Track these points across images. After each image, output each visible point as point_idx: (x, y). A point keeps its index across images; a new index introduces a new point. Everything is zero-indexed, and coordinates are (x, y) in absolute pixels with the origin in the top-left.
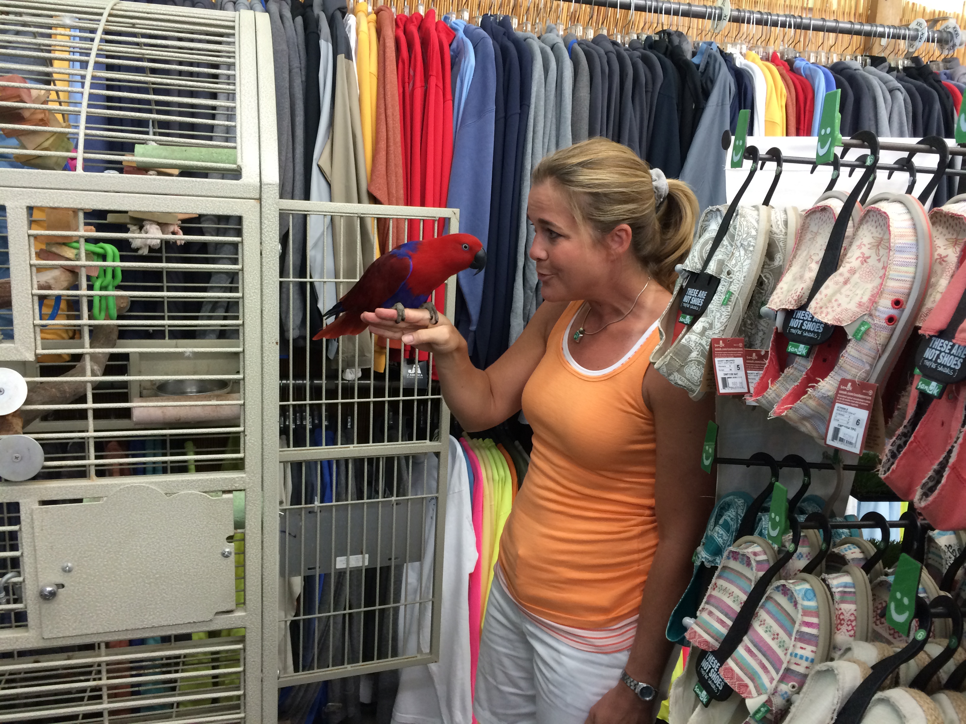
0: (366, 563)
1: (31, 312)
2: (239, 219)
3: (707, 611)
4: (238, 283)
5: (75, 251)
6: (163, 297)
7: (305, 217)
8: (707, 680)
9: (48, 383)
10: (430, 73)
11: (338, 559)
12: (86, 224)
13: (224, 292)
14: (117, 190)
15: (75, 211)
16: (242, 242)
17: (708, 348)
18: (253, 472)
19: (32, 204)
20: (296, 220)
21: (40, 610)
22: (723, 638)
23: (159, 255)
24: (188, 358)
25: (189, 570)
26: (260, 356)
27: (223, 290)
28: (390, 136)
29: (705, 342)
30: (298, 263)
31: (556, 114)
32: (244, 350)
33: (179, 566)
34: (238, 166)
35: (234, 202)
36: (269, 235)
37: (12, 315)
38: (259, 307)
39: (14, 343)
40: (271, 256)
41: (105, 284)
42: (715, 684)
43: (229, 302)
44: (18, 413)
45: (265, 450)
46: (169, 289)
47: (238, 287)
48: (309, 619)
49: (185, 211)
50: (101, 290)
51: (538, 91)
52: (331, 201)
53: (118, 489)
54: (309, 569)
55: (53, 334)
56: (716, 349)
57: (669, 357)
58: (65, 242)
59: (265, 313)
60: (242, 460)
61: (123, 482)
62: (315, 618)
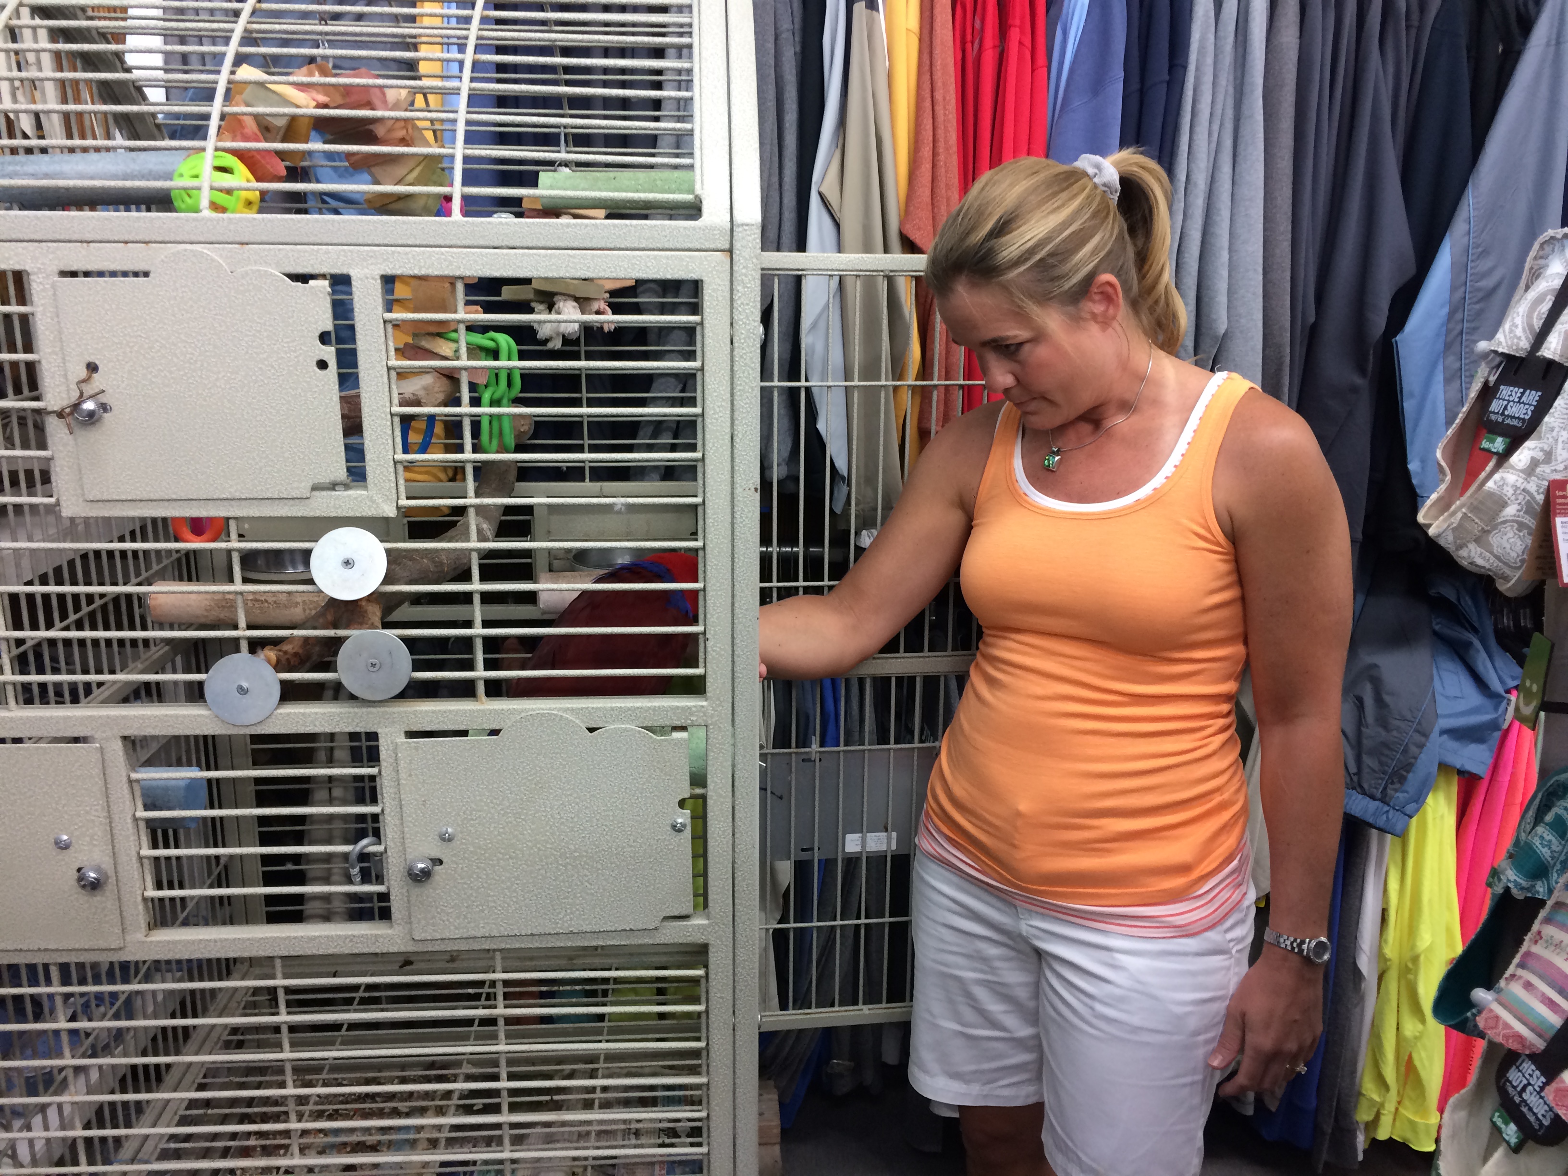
0: (894, 847)
1: (390, 442)
2: (696, 286)
3: (1521, 982)
4: (695, 391)
5: (454, 346)
6: (581, 416)
7: (798, 280)
8: (1519, 1105)
9: (416, 550)
10: (1010, 22)
11: (849, 837)
12: (468, 303)
13: (672, 406)
14: (511, 245)
15: (452, 281)
16: (702, 323)
17: (1540, 498)
18: (719, 699)
19: (390, 272)
20: (783, 286)
21: (408, 897)
22: (1551, 1033)
23: (576, 348)
24: (619, 512)
25: (624, 848)
26: (729, 510)
27: (670, 402)
28: (938, 136)
29: (1536, 488)
30: (787, 356)
31: (1235, 79)
32: (704, 501)
33: (608, 842)
34: (697, 197)
35: (690, 257)
36: (744, 310)
37: (363, 444)
38: (728, 430)
39: (366, 488)
40: (748, 346)
41: (497, 396)
42: (1535, 1114)
43: (678, 422)
44: (375, 597)
45: (737, 664)
46: (591, 403)
47: (695, 398)
48: (802, 929)
49: (614, 275)
50: (491, 406)
51: (1203, 40)
52: (840, 252)
53: (518, 718)
54: (803, 850)
55: (426, 473)
56: (1559, 501)
57: (1459, 515)
58: (441, 331)
59: (737, 440)
60: (702, 679)
61: (525, 707)
62: (812, 927)
